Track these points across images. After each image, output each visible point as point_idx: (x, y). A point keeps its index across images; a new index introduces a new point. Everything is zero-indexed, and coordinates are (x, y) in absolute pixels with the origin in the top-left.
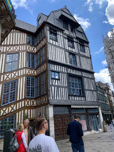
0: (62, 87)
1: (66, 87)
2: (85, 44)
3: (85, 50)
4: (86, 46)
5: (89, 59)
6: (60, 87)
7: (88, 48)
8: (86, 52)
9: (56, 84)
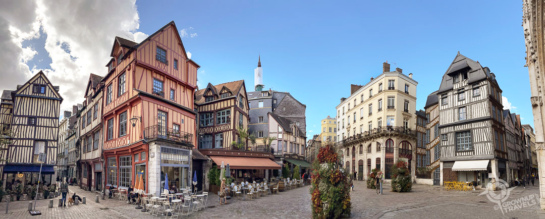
0: (450, 146)
1: (453, 145)
2: (481, 83)
4: (483, 86)
6: (448, 146)
8: (481, 95)
9: (445, 144)
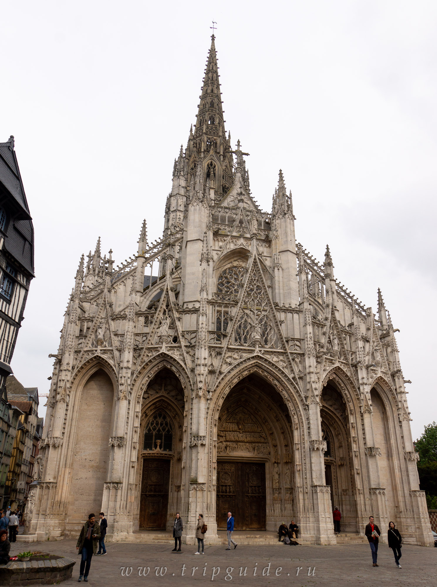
2: (21, 278)
3: (11, 296)
4: (21, 286)
5: (12, 327)
7: (23, 292)
8: (12, 303)
